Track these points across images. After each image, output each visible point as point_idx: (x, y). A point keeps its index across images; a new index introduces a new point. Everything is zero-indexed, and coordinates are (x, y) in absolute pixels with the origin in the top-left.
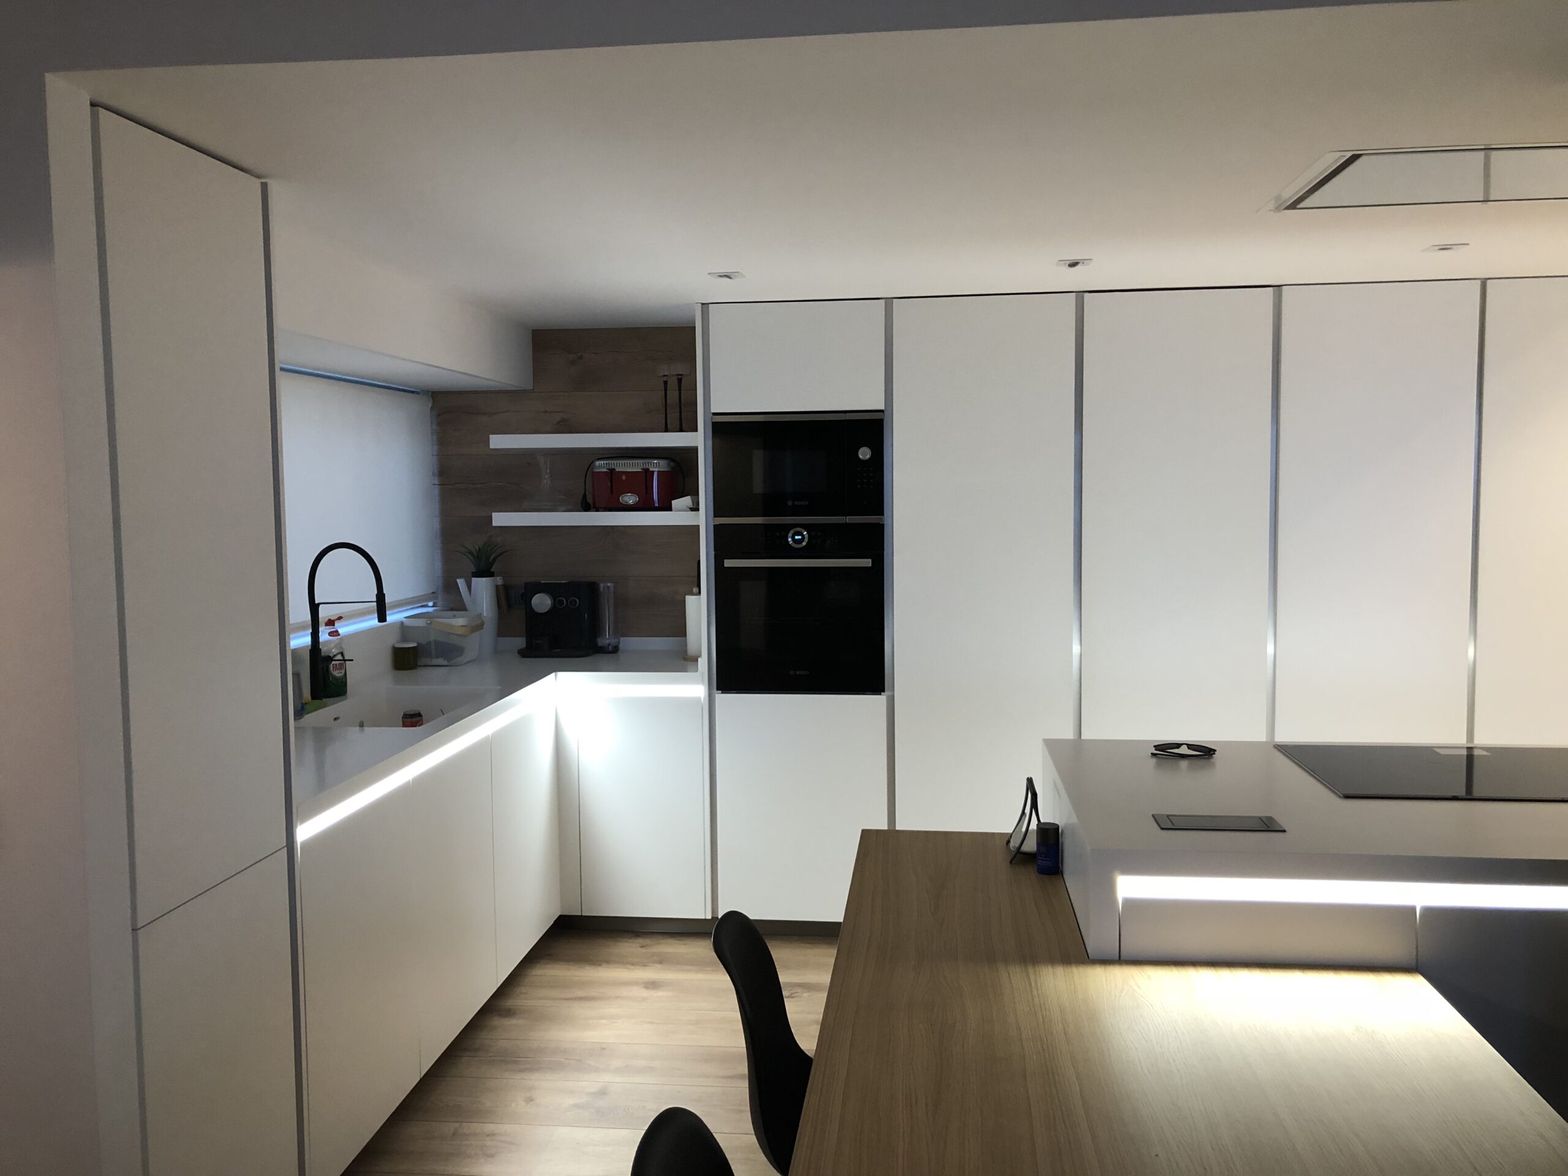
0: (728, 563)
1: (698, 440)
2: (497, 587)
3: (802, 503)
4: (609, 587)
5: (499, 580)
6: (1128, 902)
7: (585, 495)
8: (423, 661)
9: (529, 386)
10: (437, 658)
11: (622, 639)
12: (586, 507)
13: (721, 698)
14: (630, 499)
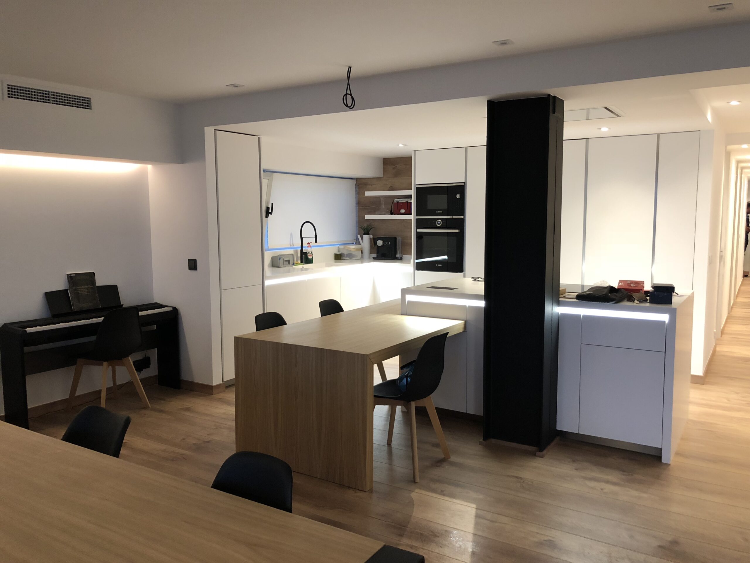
0: (418, 230)
1: (412, 192)
2: (370, 238)
3: (440, 212)
4: (399, 239)
5: (371, 236)
6: (408, 301)
7: (391, 210)
8: (344, 258)
9: (382, 176)
10: (347, 257)
11: (403, 256)
12: (392, 214)
13: (417, 271)
14: (403, 211)
